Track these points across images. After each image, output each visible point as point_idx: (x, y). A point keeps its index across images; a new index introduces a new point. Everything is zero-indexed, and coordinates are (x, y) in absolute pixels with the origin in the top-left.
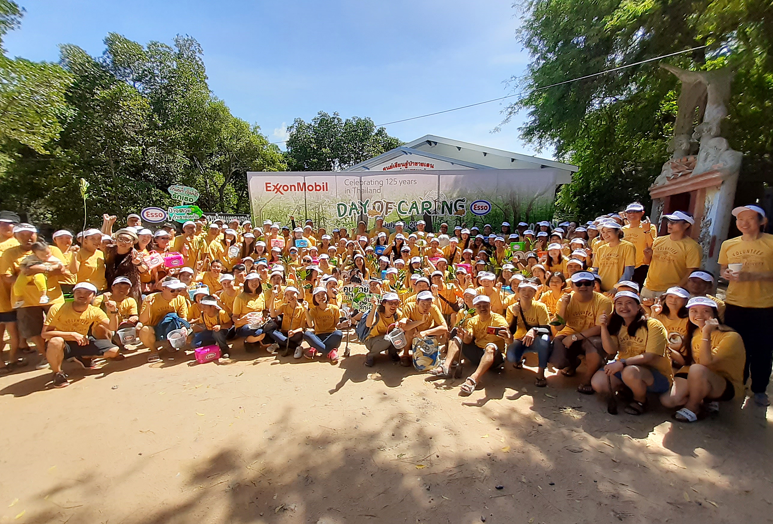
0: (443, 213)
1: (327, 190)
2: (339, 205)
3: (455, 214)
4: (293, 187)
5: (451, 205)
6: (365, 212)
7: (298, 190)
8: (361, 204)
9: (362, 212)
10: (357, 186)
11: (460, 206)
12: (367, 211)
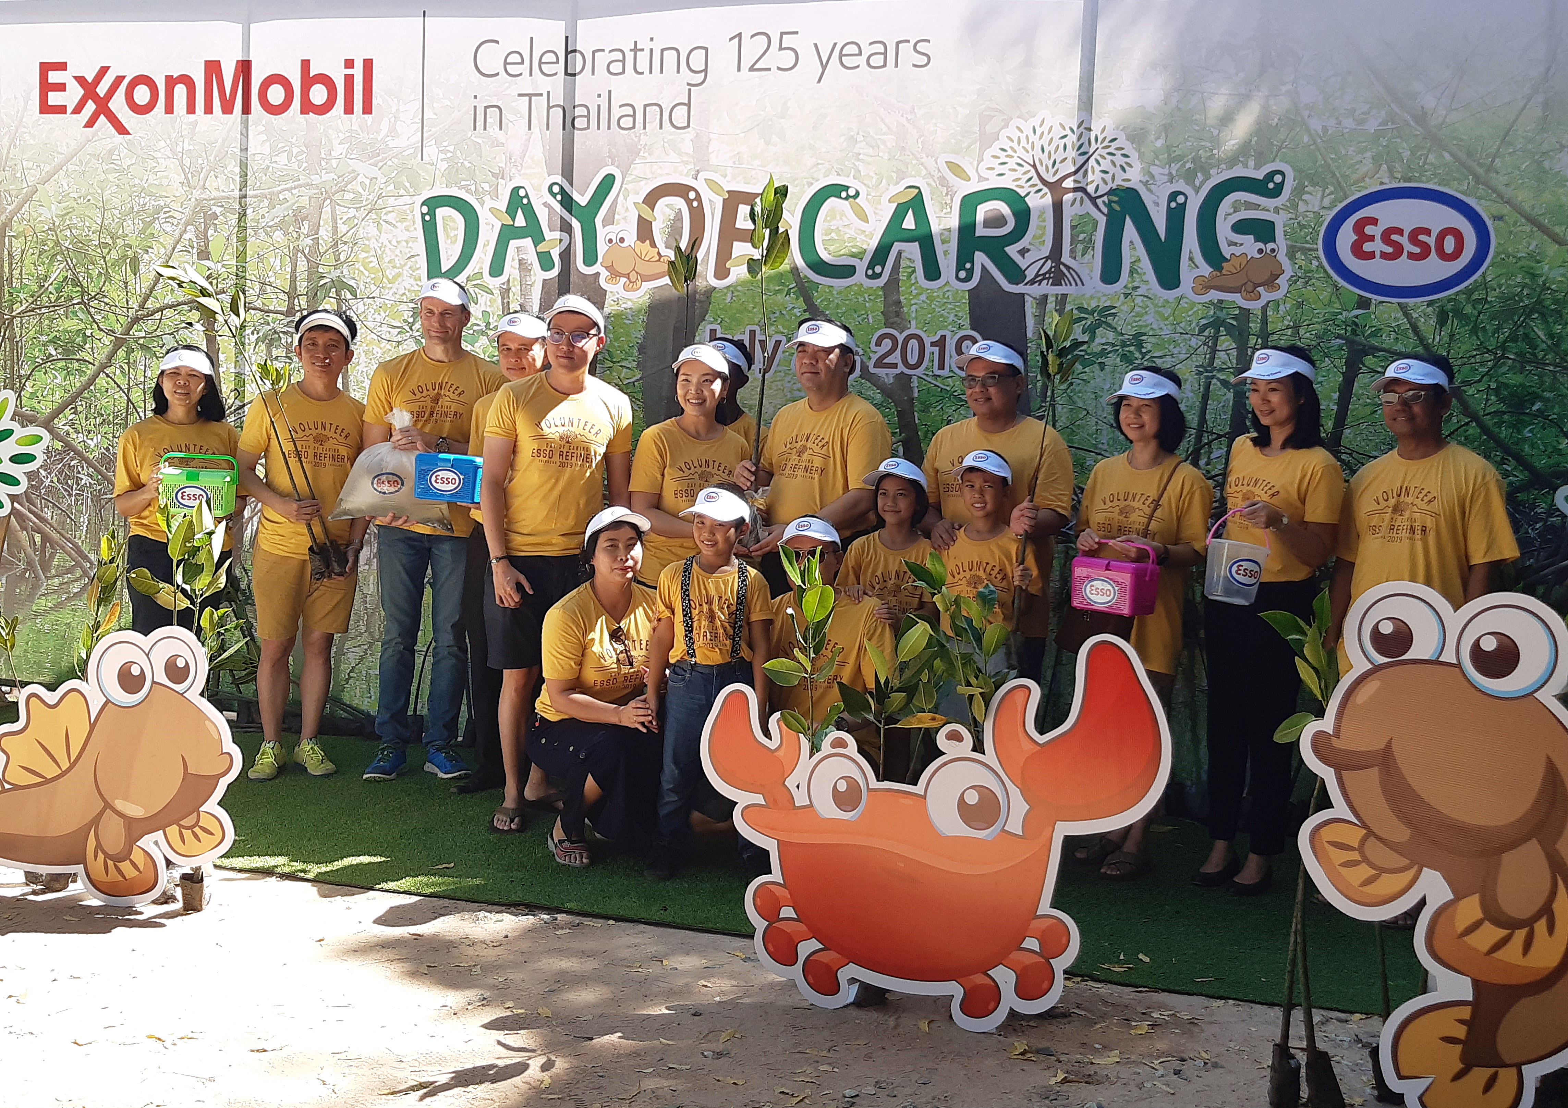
0: (1111, 273)
1: (368, 109)
2: (433, 203)
3: (1205, 286)
4: (180, 91)
5: (1176, 216)
6: (590, 258)
7: (209, 110)
8: (567, 202)
9: (566, 255)
10: (543, 84)
11: (1240, 227)
12: (602, 248)
